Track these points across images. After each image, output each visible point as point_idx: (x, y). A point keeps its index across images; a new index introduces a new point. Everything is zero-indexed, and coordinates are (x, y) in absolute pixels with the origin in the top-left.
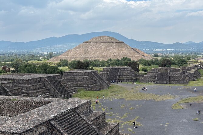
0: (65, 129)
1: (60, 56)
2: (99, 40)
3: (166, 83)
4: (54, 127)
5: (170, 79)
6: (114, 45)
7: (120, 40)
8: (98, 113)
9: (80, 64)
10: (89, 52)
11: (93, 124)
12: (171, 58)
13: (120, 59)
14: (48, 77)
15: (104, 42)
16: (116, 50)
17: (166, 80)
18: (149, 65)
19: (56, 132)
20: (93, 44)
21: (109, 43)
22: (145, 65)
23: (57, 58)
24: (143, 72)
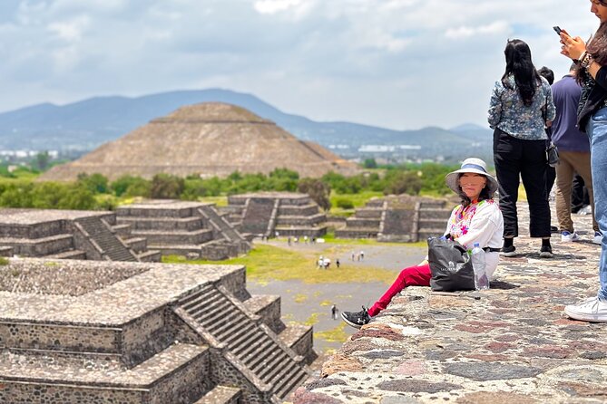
0: (205, 326)
1: (76, 163)
2: (201, 114)
3: (410, 241)
4: (180, 319)
5: (419, 228)
6: (245, 132)
7: (265, 116)
8: (265, 299)
9: (158, 184)
10: (168, 150)
11: (260, 319)
12: (416, 173)
13: (265, 173)
14: (80, 220)
15: (215, 122)
16: (253, 147)
17: (408, 231)
18: (355, 190)
19: (187, 331)
20: (182, 126)
21: (230, 125)
22: (343, 190)
23: (68, 168)
24: (341, 211)
